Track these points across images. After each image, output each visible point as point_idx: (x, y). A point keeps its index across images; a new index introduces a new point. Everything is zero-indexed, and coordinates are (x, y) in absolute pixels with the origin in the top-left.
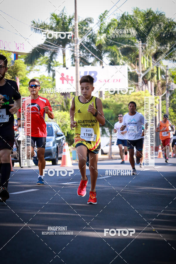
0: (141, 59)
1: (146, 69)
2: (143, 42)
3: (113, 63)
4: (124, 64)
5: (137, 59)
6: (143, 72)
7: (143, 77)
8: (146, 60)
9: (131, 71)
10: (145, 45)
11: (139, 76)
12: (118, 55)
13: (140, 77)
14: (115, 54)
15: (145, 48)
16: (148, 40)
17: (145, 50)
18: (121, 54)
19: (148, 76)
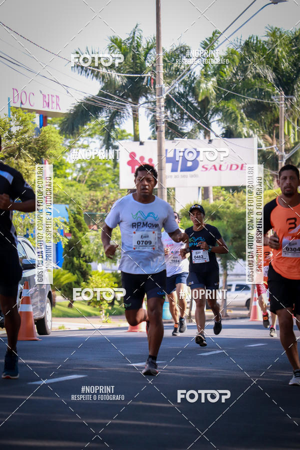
0: (284, 127)
1: (293, 145)
2: (286, 94)
3: (229, 134)
4: (249, 136)
5: (276, 125)
6: (287, 150)
7: (286, 161)
8: (294, 129)
9: (264, 148)
10: (291, 100)
11: (280, 159)
12: (240, 118)
13: (282, 160)
14: (233, 115)
15: (292, 106)
16: (297, 89)
17: (291, 109)
18: (244, 116)
19: (296, 158)
